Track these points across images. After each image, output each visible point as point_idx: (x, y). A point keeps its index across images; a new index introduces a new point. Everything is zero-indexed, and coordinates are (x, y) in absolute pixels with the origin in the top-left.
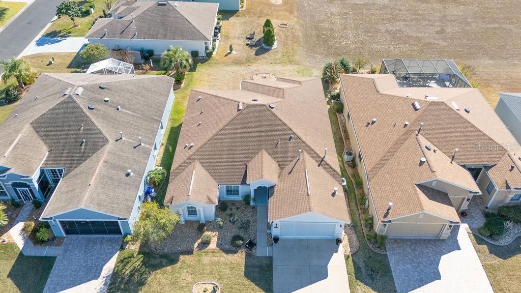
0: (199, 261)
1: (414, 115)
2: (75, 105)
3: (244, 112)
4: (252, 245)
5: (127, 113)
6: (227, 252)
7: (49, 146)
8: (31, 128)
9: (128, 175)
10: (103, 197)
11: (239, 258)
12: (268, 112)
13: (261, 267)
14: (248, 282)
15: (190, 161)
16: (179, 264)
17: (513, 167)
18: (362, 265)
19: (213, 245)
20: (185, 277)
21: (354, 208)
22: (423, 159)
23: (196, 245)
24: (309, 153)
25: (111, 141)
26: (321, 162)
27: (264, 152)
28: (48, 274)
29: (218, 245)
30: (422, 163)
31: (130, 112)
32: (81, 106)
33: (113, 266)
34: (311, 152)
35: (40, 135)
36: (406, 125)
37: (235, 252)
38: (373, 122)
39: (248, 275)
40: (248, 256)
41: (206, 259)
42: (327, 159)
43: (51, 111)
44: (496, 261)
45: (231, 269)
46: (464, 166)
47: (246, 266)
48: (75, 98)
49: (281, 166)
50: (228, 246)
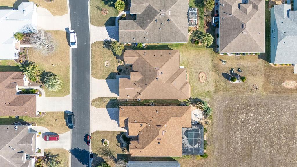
0: (115, 61)
1: (155, 125)
2: (156, 16)
3: (155, 70)
4: (119, 74)
5: (159, 31)
6: (118, 68)
7: (143, 13)
8: (148, 5)
9: (133, 38)
10: (124, 35)
11: (116, 71)
12: (155, 78)
13: (113, 76)
14: (109, 73)
15: (139, 55)
16: (114, 56)
17: (136, 147)
18: (115, 101)
19: (119, 64)
20: (111, 59)
21: (132, 102)
22: (136, 122)
23: (119, 60)
24: (142, 90)
25: (144, 31)
26: (139, 93)
27: (142, 77)
28: (111, 26)
29: (119, 65)
30: (135, 121)
31: (160, 32)
32: (156, 18)
33: (113, 41)
34: (142, 91)
35: (146, 9)
36: (151, 121)
37: (117, 70)
38: (157, 112)
39: (111, 73)
40: (117, 73)
41: (115, 63)
42: (140, 95)
43: (154, 9)
44: (116, 135)
45: (113, 70)
46: (138, 134)
47: (113, 73)
48: (159, 14)
49: (138, 82)
50: (119, 68)
